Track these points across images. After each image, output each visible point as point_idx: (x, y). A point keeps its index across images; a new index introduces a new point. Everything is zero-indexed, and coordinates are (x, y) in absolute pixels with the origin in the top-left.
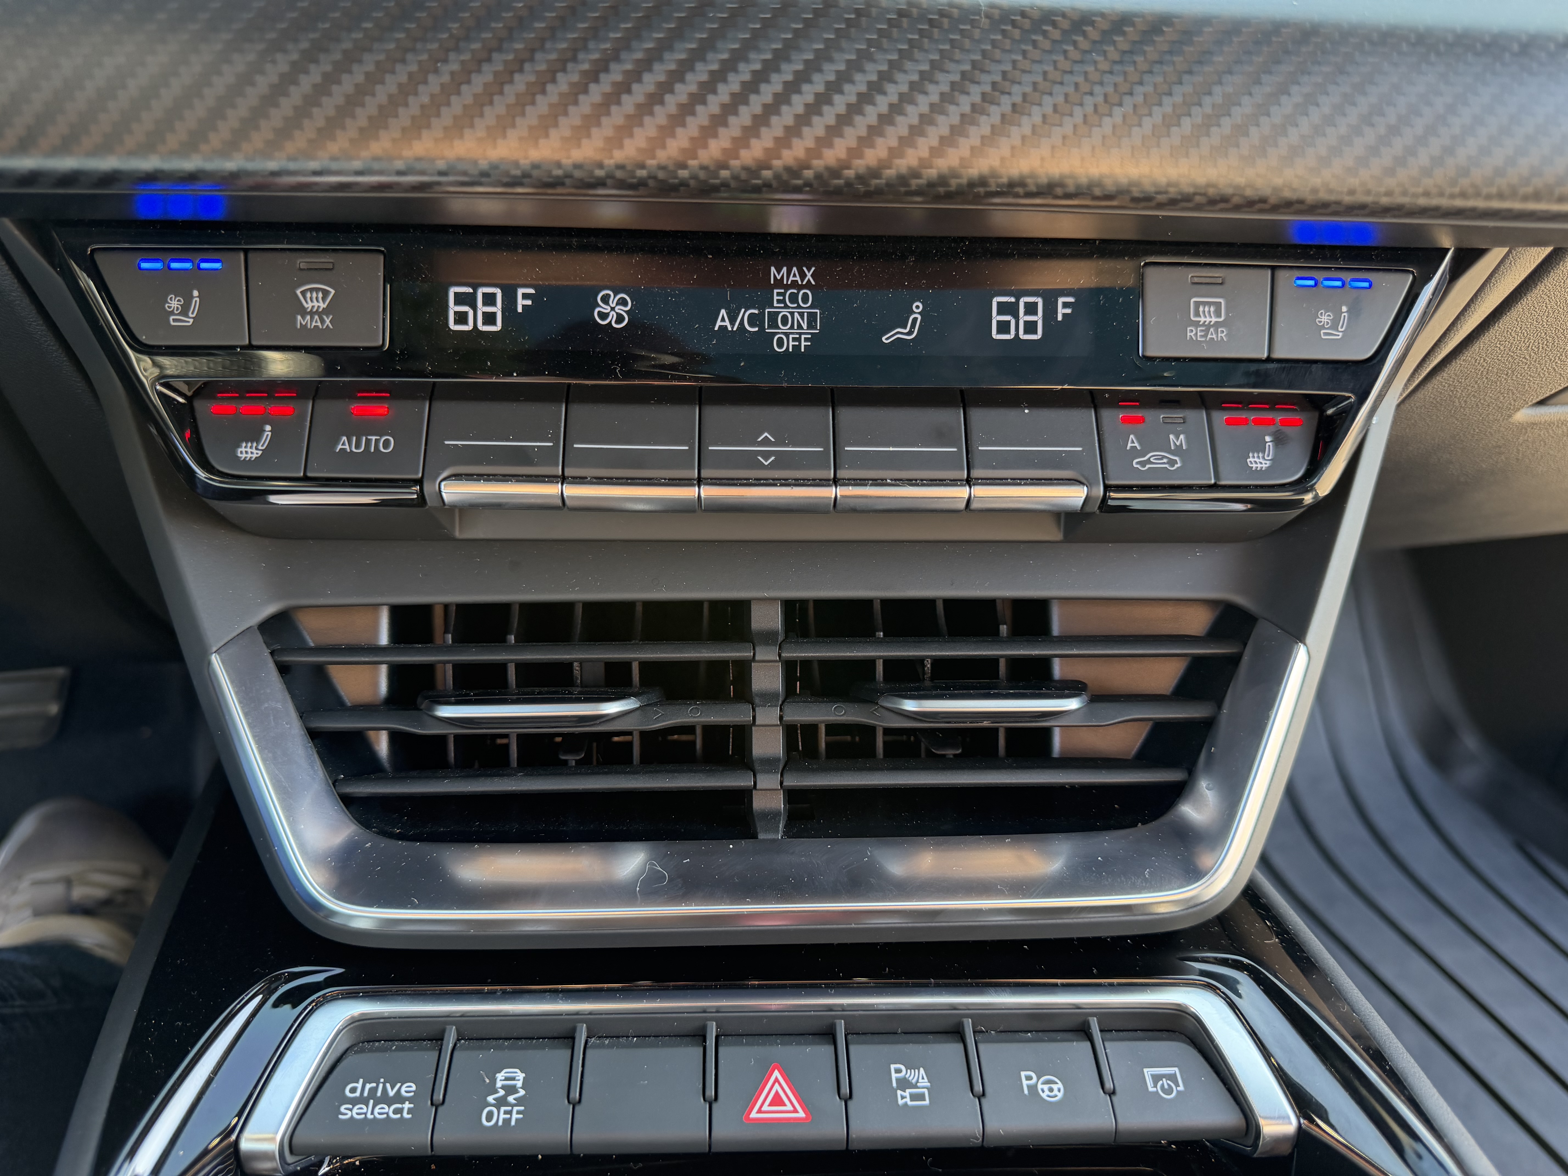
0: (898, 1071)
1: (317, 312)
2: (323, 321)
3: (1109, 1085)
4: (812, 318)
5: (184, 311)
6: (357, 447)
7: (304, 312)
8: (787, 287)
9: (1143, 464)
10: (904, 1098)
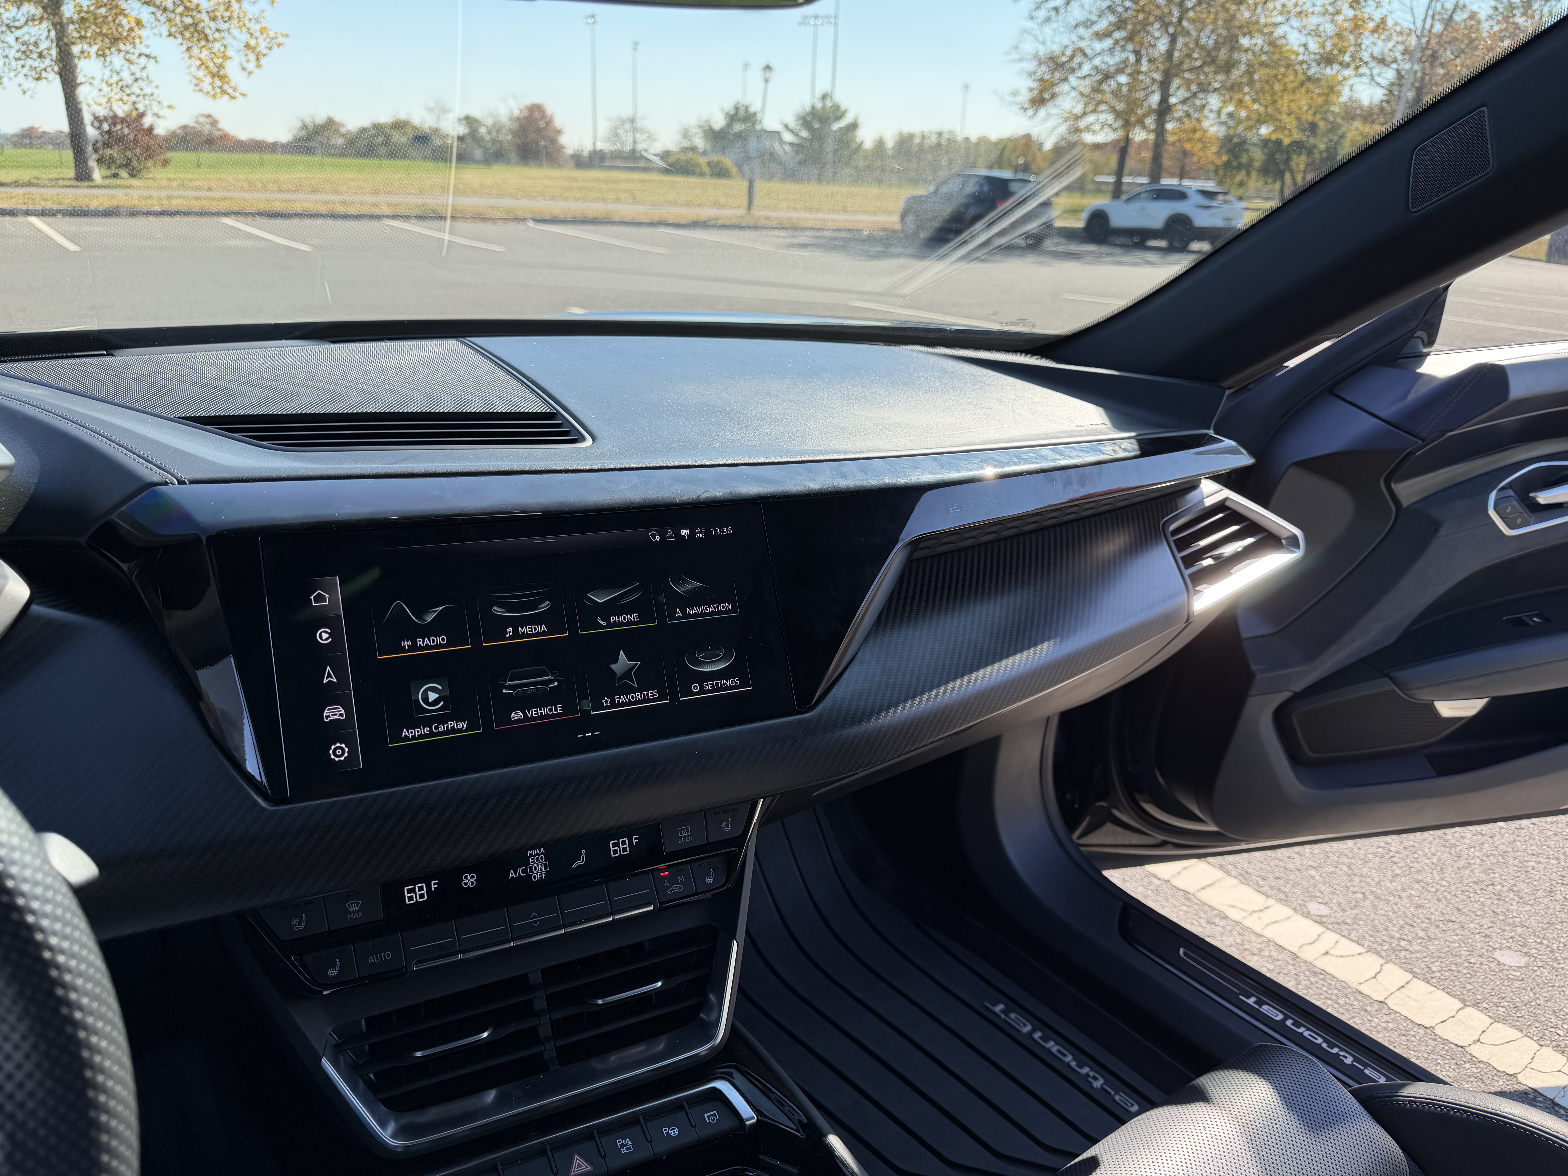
0: (620, 1142)
1: (356, 912)
2: (358, 915)
3: (694, 1124)
4: (545, 865)
5: (300, 924)
6: (377, 960)
7: (350, 913)
8: (534, 856)
9: (670, 891)
10: (624, 1150)
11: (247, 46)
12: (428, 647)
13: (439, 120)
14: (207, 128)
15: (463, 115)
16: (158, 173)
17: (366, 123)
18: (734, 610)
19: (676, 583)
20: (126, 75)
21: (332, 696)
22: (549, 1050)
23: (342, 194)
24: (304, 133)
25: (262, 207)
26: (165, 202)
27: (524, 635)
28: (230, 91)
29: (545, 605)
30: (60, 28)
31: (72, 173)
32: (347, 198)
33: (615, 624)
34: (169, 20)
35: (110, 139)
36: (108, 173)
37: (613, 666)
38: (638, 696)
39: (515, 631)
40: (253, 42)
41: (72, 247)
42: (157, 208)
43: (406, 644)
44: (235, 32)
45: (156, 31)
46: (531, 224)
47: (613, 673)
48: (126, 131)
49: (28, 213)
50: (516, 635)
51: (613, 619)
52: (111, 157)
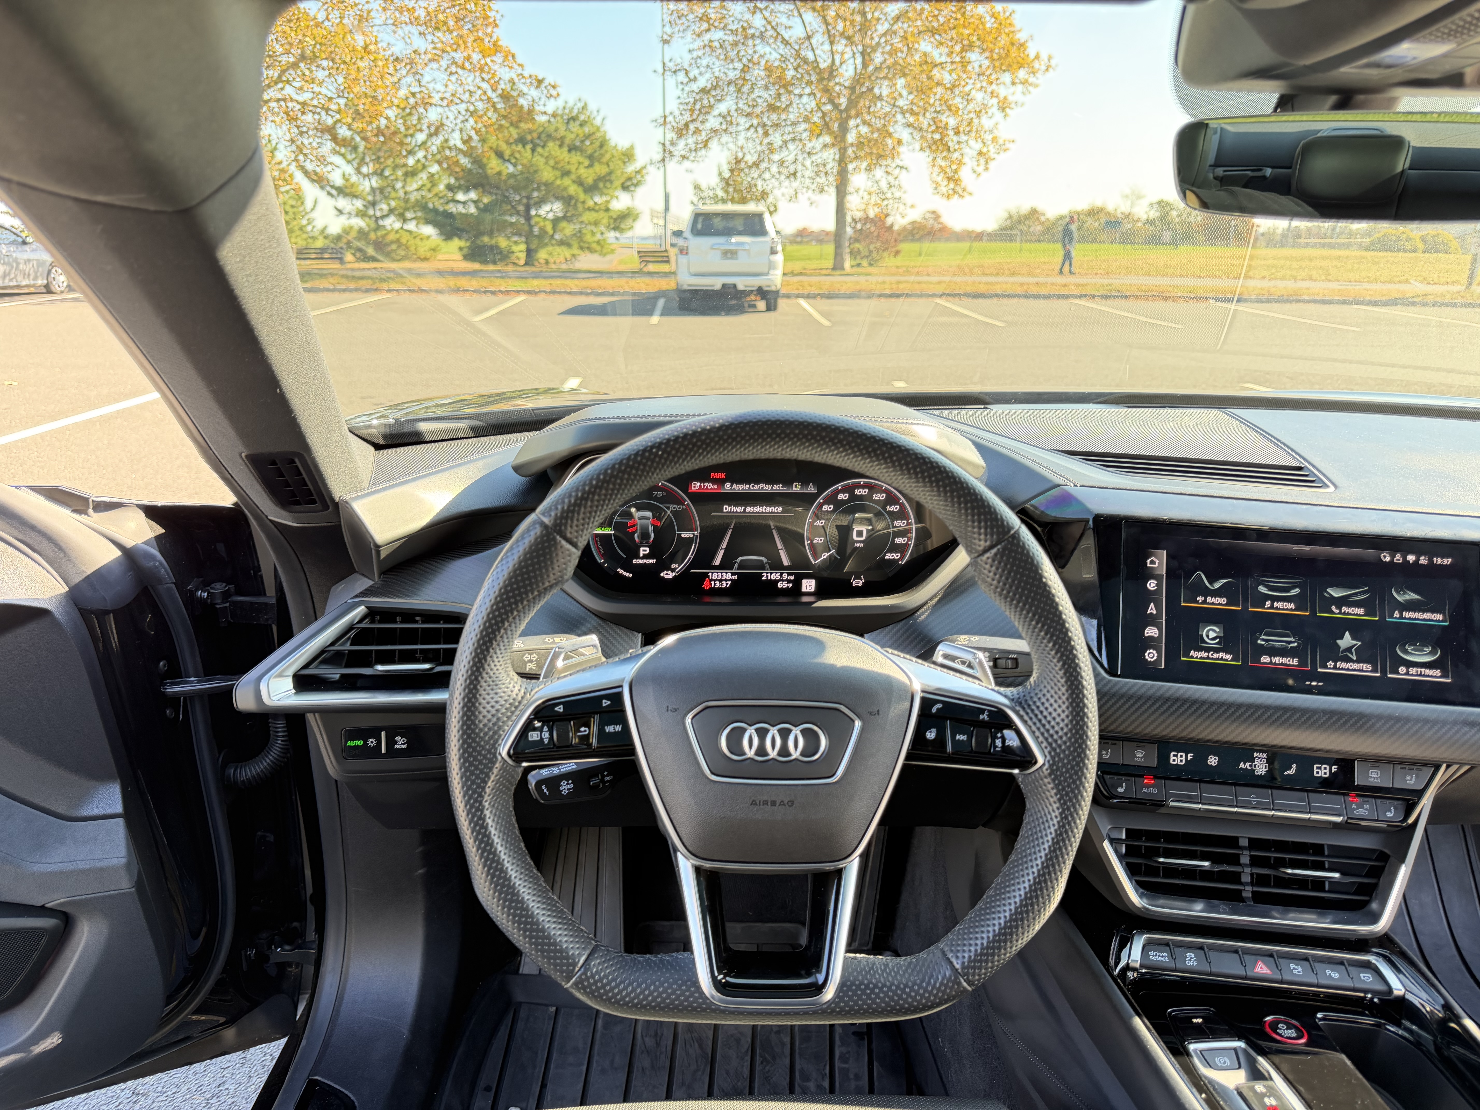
0: (1293, 966)
1: (1140, 758)
2: (1141, 760)
3: (1351, 976)
4: (1266, 766)
5: (1107, 754)
6: (1148, 791)
7: (1136, 757)
8: (1259, 758)
9: (1357, 812)
10: (1295, 972)
11: (980, 153)
12: (1213, 604)
13: (1132, 205)
14: (931, 222)
15: (1155, 200)
16: (889, 261)
17: (1064, 211)
18: (1444, 621)
19: (1398, 592)
20: (884, 185)
21: (1151, 621)
22: (1247, 892)
23: (1036, 276)
24: (1008, 222)
25: (969, 289)
26: (894, 286)
27: (1277, 608)
28: (960, 192)
29: (1296, 591)
30: (843, 151)
31: (830, 264)
32: (1041, 280)
33: (1344, 613)
34: (922, 137)
35: (860, 235)
36: (854, 263)
37: (1339, 642)
38: (1355, 666)
39: (1272, 604)
40: (985, 150)
41: (825, 322)
42: (888, 292)
43: (1200, 599)
44: (972, 142)
45: (911, 147)
46: (1212, 301)
47: (1338, 647)
48: (873, 229)
49: (798, 296)
50: (1272, 607)
51: (1344, 609)
52: (859, 251)
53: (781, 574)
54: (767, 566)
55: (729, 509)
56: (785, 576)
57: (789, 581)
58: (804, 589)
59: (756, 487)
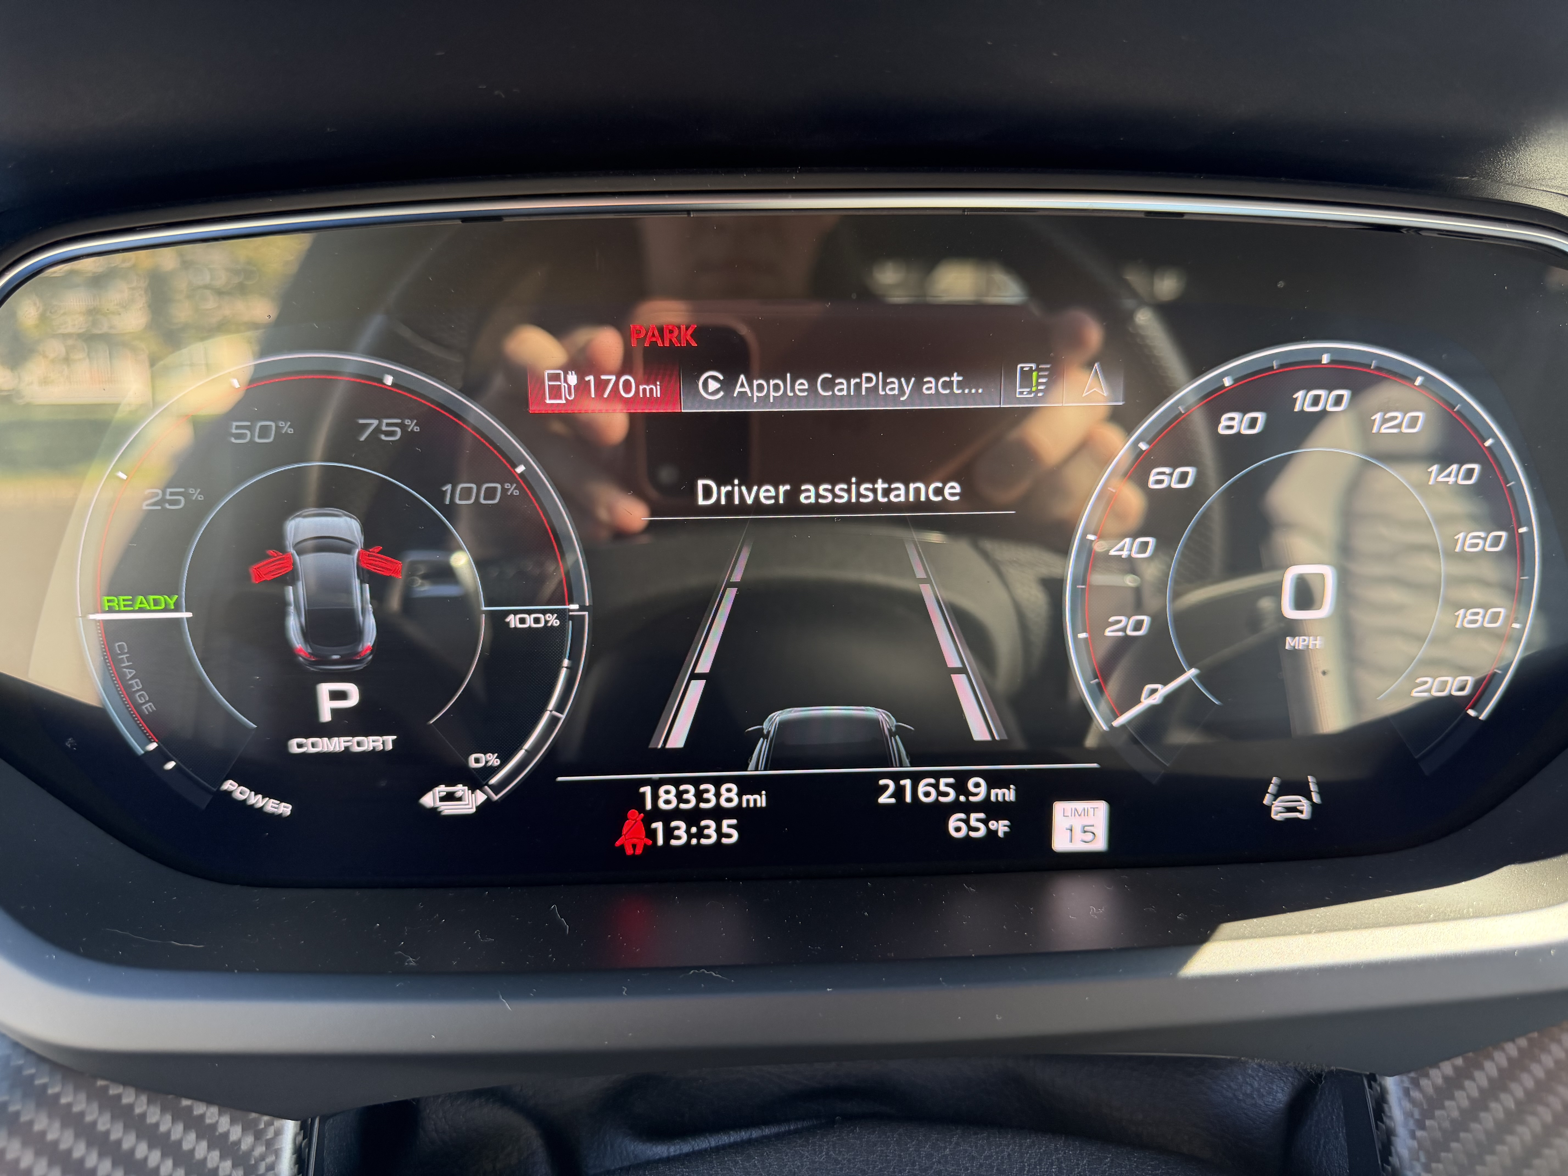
53: (960, 787)
54: (897, 745)
55: (720, 493)
56: (978, 789)
57: (992, 810)
58: (1061, 843)
59: (842, 387)
